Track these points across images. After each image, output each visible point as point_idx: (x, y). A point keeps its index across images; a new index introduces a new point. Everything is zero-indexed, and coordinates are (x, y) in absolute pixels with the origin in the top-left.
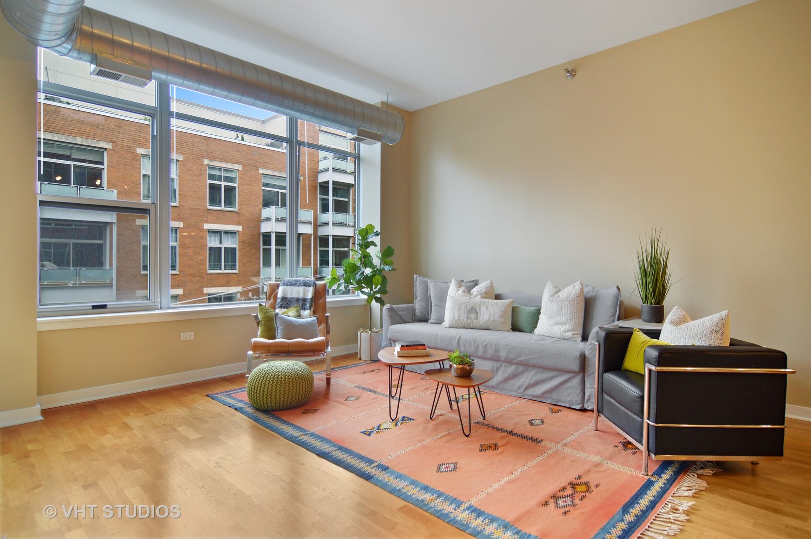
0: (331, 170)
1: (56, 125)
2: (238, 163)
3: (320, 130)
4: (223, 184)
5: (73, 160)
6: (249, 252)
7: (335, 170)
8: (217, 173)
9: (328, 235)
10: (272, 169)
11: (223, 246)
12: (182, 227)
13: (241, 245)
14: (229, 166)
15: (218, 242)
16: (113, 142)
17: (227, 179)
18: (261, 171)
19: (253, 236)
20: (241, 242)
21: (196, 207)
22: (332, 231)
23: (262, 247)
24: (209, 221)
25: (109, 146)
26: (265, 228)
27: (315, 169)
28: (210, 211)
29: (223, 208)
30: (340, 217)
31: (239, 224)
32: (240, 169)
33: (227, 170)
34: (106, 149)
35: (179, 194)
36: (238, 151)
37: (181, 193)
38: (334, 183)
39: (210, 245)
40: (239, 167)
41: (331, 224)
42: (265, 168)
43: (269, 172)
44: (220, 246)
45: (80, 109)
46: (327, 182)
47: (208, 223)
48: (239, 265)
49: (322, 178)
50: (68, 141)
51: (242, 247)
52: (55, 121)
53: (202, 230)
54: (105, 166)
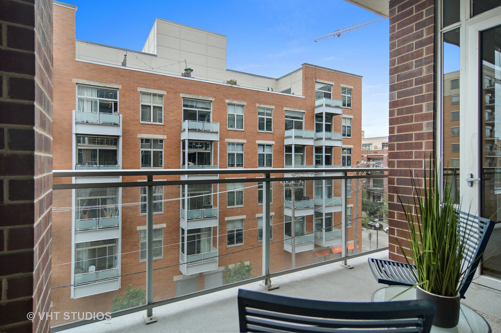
0: (324, 105)
1: (191, 90)
2: (273, 105)
3: (316, 82)
4: (265, 117)
5: (198, 108)
6: (278, 156)
7: (327, 105)
8: (262, 111)
9: (322, 146)
10: (290, 107)
11: (265, 153)
12: (246, 142)
13: (275, 153)
14: (269, 107)
15: (262, 151)
16: (215, 97)
17: (268, 114)
18: (285, 109)
19: (280, 147)
20: (275, 151)
21: (252, 131)
22: (324, 143)
23: (285, 153)
24: (258, 139)
25: (213, 99)
26: (287, 142)
27: (313, 105)
28: (259, 133)
29: (265, 131)
30: (329, 134)
31: (273, 140)
32: (274, 108)
33: (267, 109)
34: (212, 101)
35: (245, 124)
36: (273, 98)
37: (246, 123)
38: (327, 114)
39: (259, 153)
40: (273, 107)
41: (324, 139)
42: (287, 106)
43: (288, 109)
44: (263, 153)
45: (201, 81)
46: (322, 113)
47: (258, 140)
48: (273, 164)
49: (317, 111)
50: (196, 98)
51: (275, 154)
52: (190, 88)
53: (255, 144)
54: (211, 110)
